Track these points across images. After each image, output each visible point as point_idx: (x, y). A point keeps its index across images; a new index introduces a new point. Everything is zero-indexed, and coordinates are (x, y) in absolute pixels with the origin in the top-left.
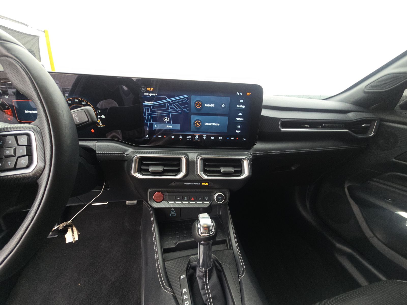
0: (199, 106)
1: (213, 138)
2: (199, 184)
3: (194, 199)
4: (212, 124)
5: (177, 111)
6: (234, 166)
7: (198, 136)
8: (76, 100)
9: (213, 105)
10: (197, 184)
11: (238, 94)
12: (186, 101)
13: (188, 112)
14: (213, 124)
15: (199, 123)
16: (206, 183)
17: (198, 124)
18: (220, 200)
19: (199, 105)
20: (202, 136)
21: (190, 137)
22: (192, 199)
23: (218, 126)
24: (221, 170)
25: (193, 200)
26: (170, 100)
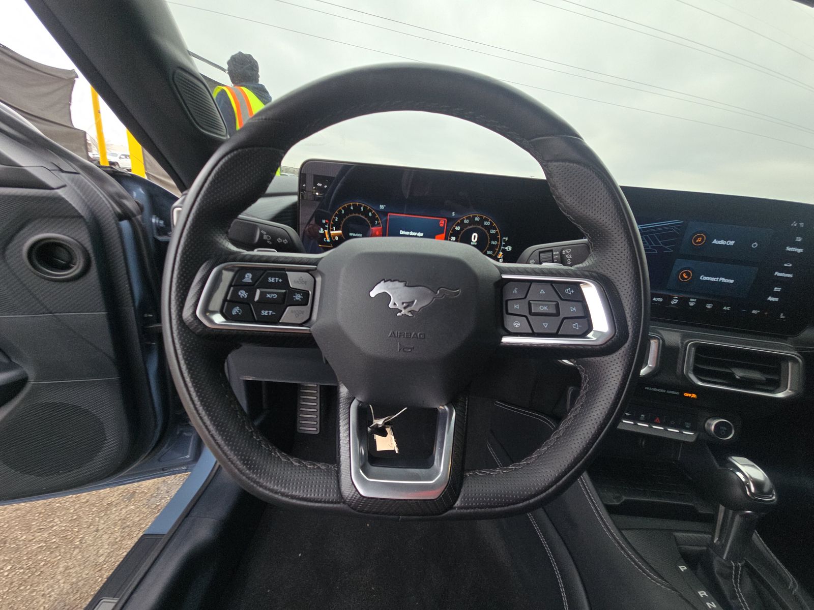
0: (699, 243)
1: (709, 306)
2: (677, 393)
3: (660, 420)
4: (718, 278)
5: (650, 248)
6: (762, 370)
7: (679, 299)
8: (477, 219)
9: (732, 243)
10: (673, 392)
11: (795, 225)
12: (675, 231)
13: (672, 251)
14: (719, 280)
15: (688, 274)
16: (693, 395)
17: (686, 277)
18: (723, 433)
19: (699, 240)
20: (688, 300)
21: (660, 300)
22: (656, 421)
23: (729, 284)
24: (733, 373)
25: (659, 422)
26: (641, 227)
